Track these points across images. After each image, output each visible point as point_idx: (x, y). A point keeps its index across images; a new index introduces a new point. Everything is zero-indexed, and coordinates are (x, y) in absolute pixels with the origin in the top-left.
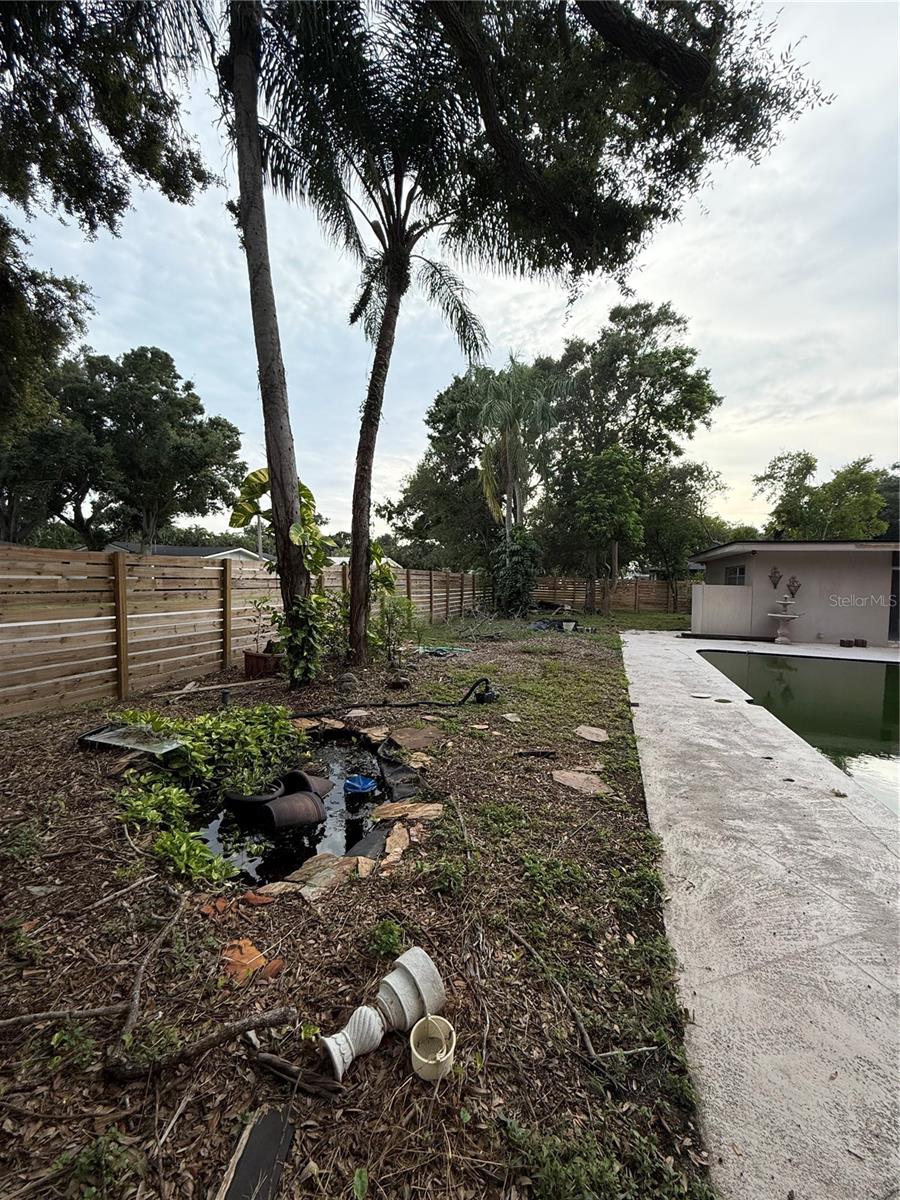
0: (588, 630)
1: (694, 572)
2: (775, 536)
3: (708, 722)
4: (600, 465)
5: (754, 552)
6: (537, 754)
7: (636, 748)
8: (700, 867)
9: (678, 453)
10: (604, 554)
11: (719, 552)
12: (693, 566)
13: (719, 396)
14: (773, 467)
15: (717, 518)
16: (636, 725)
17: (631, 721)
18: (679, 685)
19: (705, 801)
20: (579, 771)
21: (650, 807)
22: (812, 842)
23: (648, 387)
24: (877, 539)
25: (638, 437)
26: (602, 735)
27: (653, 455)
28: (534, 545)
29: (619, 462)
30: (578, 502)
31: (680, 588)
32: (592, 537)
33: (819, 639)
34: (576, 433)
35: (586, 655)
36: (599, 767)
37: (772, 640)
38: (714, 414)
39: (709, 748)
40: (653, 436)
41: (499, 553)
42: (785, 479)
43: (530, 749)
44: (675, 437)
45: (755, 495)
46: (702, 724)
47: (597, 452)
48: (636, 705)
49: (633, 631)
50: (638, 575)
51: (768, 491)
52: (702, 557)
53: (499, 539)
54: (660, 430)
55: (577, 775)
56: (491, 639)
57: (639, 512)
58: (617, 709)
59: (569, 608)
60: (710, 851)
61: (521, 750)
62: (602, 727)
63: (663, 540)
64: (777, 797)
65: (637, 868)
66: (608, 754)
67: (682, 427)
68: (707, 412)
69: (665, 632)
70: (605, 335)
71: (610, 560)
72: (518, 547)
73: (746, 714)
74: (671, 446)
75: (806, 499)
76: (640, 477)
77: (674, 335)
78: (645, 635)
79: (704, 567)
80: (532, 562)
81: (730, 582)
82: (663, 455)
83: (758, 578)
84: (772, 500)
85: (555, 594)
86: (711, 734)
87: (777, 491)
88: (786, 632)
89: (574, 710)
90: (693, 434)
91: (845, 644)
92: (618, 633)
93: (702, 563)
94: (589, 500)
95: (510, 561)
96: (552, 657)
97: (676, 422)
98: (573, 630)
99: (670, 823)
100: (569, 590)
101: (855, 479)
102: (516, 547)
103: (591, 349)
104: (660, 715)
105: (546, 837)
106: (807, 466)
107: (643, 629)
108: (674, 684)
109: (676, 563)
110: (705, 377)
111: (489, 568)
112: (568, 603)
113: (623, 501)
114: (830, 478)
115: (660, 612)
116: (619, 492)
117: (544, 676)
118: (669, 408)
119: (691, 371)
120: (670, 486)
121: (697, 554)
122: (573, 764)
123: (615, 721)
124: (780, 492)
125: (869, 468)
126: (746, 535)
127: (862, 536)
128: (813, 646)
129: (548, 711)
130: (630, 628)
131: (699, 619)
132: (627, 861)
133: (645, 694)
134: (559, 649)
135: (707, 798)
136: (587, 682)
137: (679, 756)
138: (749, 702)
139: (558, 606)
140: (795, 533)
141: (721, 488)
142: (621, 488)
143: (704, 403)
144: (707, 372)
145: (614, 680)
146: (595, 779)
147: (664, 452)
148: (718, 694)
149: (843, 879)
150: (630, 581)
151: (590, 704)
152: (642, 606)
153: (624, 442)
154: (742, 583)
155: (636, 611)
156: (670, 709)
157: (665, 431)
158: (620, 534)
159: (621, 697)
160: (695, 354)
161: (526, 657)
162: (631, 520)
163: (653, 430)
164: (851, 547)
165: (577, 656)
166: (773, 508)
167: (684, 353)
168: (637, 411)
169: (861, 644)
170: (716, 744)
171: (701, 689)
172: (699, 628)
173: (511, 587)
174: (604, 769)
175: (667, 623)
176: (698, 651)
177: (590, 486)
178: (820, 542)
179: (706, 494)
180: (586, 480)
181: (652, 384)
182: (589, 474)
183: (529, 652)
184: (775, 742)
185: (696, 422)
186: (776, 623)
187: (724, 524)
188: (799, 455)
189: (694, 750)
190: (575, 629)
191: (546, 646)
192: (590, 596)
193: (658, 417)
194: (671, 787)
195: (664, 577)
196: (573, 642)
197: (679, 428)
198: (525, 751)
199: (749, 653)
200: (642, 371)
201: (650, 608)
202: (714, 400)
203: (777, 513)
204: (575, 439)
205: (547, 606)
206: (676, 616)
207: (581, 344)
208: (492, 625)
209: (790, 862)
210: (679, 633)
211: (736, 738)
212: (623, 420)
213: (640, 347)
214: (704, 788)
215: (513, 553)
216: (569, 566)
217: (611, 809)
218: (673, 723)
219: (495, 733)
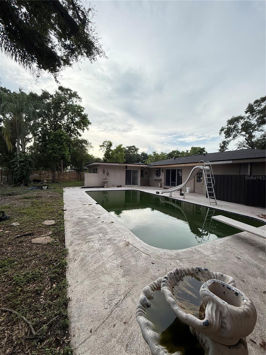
0: (52, 188)
1: (86, 169)
2: (105, 161)
3: (86, 211)
4: (56, 135)
5: (99, 165)
6: (25, 235)
7: (64, 224)
8: (79, 253)
9: (80, 136)
10: (58, 163)
11: (91, 164)
12: (85, 168)
13: (90, 122)
14: (103, 144)
15: (92, 155)
16: (65, 216)
17: (63, 216)
18: (79, 202)
19: (82, 234)
20: (43, 237)
21: (66, 241)
22: (106, 236)
23: (71, 114)
24: (124, 163)
25: (68, 129)
26: (53, 222)
27: (73, 135)
28: (30, 159)
29: (62, 135)
30: (47, 146)
31: (82, 174)
32: (54, 158)
33: (113, 186)
34: (47, 123)
35: (50, 197)
36: (50, 233)
37: (103, 187)
38: (89, 126)
39: (85, 218)
40: (73, 129)
41: (15, 162)
42: (106, 147)
43: (22, 234)
44: (79, 130)
45: (100, 150)
46: (84, 212)
47: (55, 130)
48: (66, 210)
49: (68, 187)
50: (70, 170)
51: (103, 149)
52: (87, 165)
53: (14, 156)
54: (75, 128)
55: (41, 238)
56: (10, 195)
57: (69, 151)
58: (59, 213)
59: (46, 181)
60: (82, 248)
61: (18, 236)
62: (53, 219)
63: (77, 160)
64: (100, 227)
65: (59, 262)
66: (54, 228)
67: (81, 128)
68: (87, 126)
69: (77, 187)
70: (57, 93)
71: (60, 166)
72: (23, 160)
73: (95, 207)
74: (78, 133)
75: (111, 152)
76: (69, 141)
77: (78, 102)
78: (71, 188)
79: (88, 168)
80: (30, 165)
81: (94, 172)
82: (76, 135)
83: (100, 171)
84: (104, 152)
85: (40, 177)
86: (86, 214)
87: (104, 149)
88: (106, 185)
89: (43, 216)
90: (84, 131)
91: (118, 187)
92: (63, 188)
93: (87, 167)
94: (52, 146)
95: (20, 164)
96: (37, 199)
97: (79, 127)
98: (47, 189)
99: (72, 244)
100: (46, 175)
101: (119, 149)
102: (22, 160)
103: (52, 96)
104: (73, 212)
105: (25, 265)
106: (111, 145)
107: (71, 187)
108: (78, 202)
109: (81, 167)
110: (87, 116)
111: (9, 167)
112: (45, 180)
113: (64, 147)
114: (115, 148)
115: (77, 181)
116: (62, 144)
117: (32, 206)
118: (77, 122)
119: (83, 113)
120: (78, 145)
121: (86, 164)
122: (40, 235)
123: (58, 217)
124: (105, 150)
125: (122, 147)
126: (98, 160)
127: (121, 162)
128: (112, 188)
129: (33, 218)
130: (67, 187)
131: (87, 182)
132: (56, 260)
133: (69, 206)
134: (40, 196)
135: (83, 233)
136: (49, 206)
137: (76, 223)
138: (96, 204)
139: (41, 181)
140: (108, 160)
141: (92, 147)
142: (63, 143)
143: (86, 123)
144: (87, 115)
145: (59, 204)
146: (48, 237)
147: (76, 134)
148: (89, 203)
149: (111, 242)
150: (68, 172)
151: (50, 213)
152: (71, 180)
153: (64, 129)
154: (97, 173)
155: (69, 181)
156: (76, 210)
157: (76, 128)
158: (63, 157)
159: (61, 209)
160: (84, 109)
161: (26, 200)
162: (66, 154)
163: (73, 127)
164: (118, 164)
165: (47, 197)
166: (104, 154)
167: (81, 108)
168: (68, 120)
169: (121, 186)
170: (87, 217)
171: (85, 202)
172: (86, 185)
173: (21, 174)
174: (52, 233)
175: (78, 184)
176: (85, 192)
177: (52, 141)
178: (114, 163)
179: (88, 148)
180: (51, 139)
181: (72, 114)
182: (52, 137)
183: (27, 198)
184: (101, 213)
185: (85, 128)
186: (104, 183)
187: (93, 157)
188: (109, 141)
189: (81, 220)
190: (47, 188)
191: (35, 195)
192: (54, 177)
193: (74, 124)
194: (73, 233)
195: (78, 171)
196: (45, 193)
197: (80, 129)
198: (20, 235)
199: (98, 191)
200: (68, 109)
201: (74, 180)
202: (89, 123)
203: (105, 155)
204: (46, 124)
205: (36, 181)
206: (81, 182)
207: (48, 94)
208: (10, 189)
209: (100, 243)
210: (81, 187)
211: (92, 214)
212: (63, 122)
213: (68, 102)
214: (82, 230)
215: (21, 162)
216: (46, 167)
217: (53, 246)
218: (76, 213)
219: (7, 232)
